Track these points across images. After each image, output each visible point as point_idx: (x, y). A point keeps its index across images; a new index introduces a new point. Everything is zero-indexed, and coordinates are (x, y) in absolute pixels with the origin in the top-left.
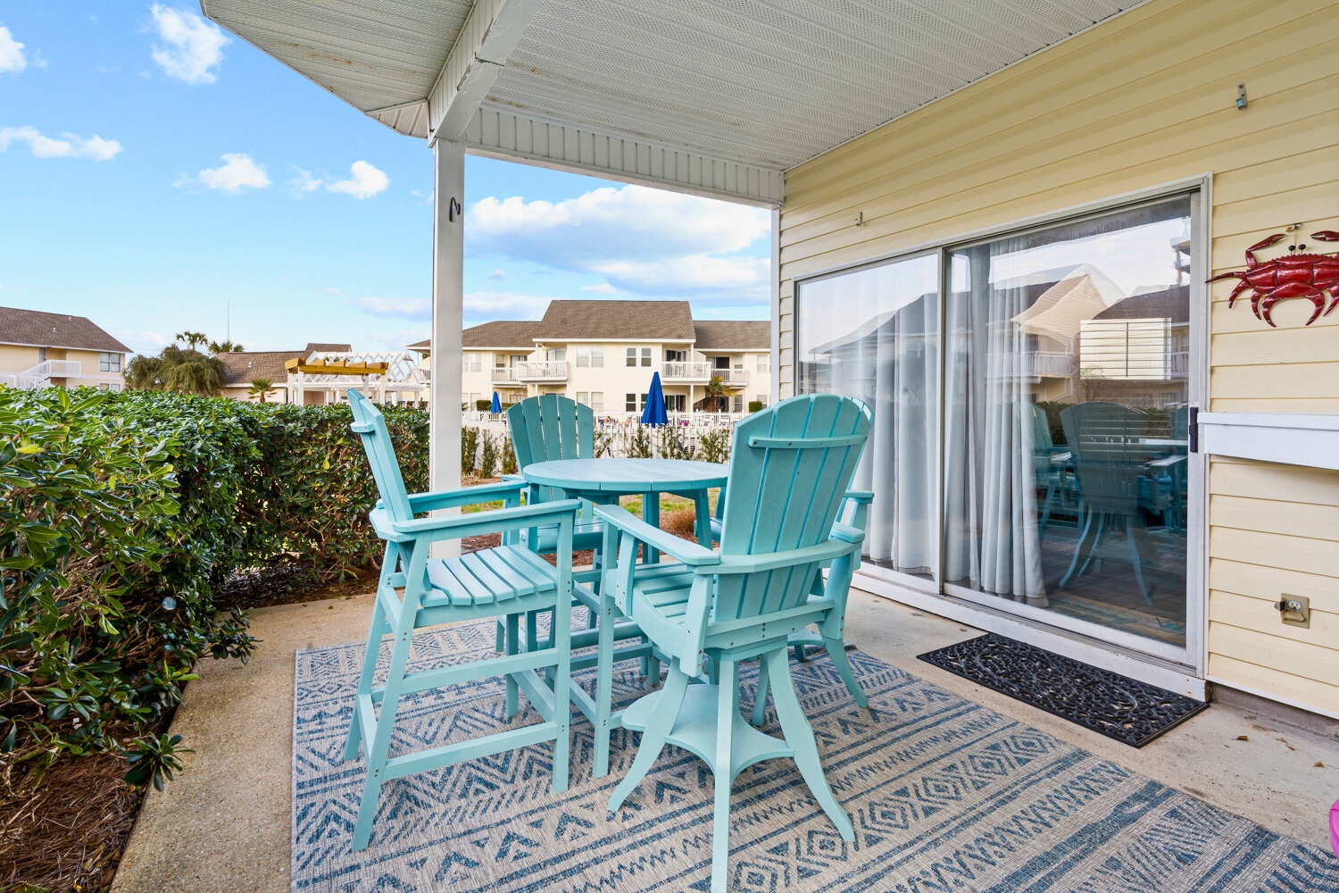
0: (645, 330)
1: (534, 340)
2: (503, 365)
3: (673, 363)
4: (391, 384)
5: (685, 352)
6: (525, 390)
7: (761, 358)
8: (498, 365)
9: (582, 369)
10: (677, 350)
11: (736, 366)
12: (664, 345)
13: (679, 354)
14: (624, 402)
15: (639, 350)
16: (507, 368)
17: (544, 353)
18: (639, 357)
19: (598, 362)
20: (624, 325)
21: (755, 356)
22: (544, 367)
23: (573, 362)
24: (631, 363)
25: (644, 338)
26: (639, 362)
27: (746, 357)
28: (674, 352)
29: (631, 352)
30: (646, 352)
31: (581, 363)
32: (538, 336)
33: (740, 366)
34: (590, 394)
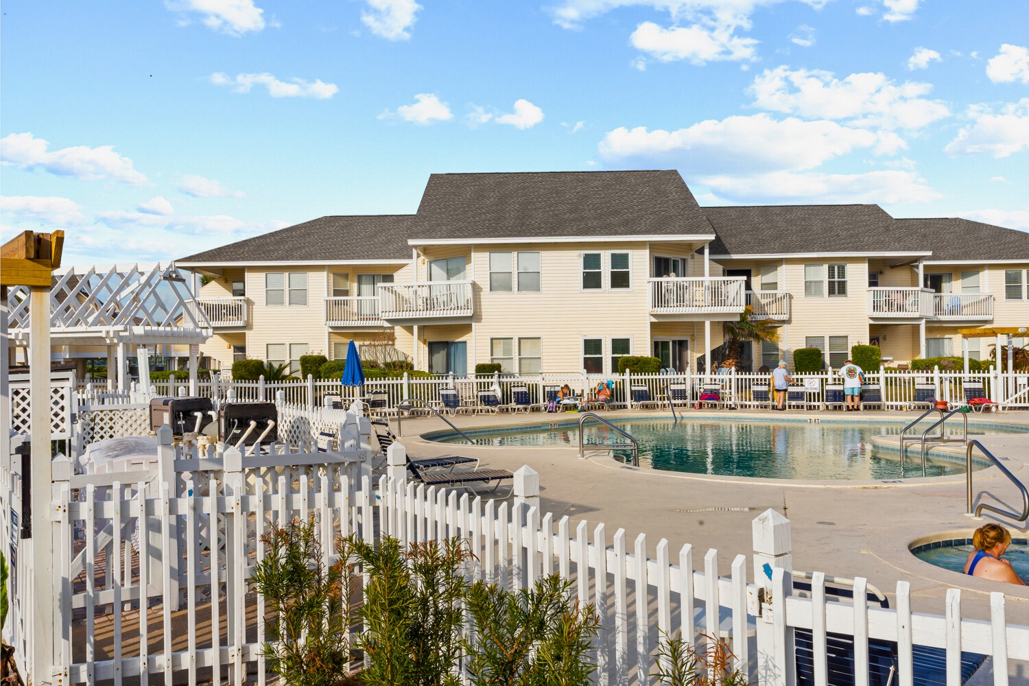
0: (614, 220)
1: (411, 242)
2: (346, 293)
3: (670, 280)
4: (139, 330)
5: (684, 260)
6: (391, 337)
7: (812, 269)
8: (337, 293)
9: (500, 296)
10: (672, 256)
11: (765, 286)
12: (653, 246)
13: (675, 262)
14: (581, 355)
15: (606, 257)
16: (353, 298)
17: (425, 268)
18: (606, 269)
19: (531, 282)
20: (571, 212)
21: (801, 268)
22: (424, 293)
23: (484, 284)
24: (591, 281)
25: (616, 233)
26: (606, 279)
27: (783, 270)
28: (667, 260)
29: (592, 262)
30: (620, 261)
31: (499, 283)
32: (417, 236)
33: (774, 285)
34: (515, 343)
